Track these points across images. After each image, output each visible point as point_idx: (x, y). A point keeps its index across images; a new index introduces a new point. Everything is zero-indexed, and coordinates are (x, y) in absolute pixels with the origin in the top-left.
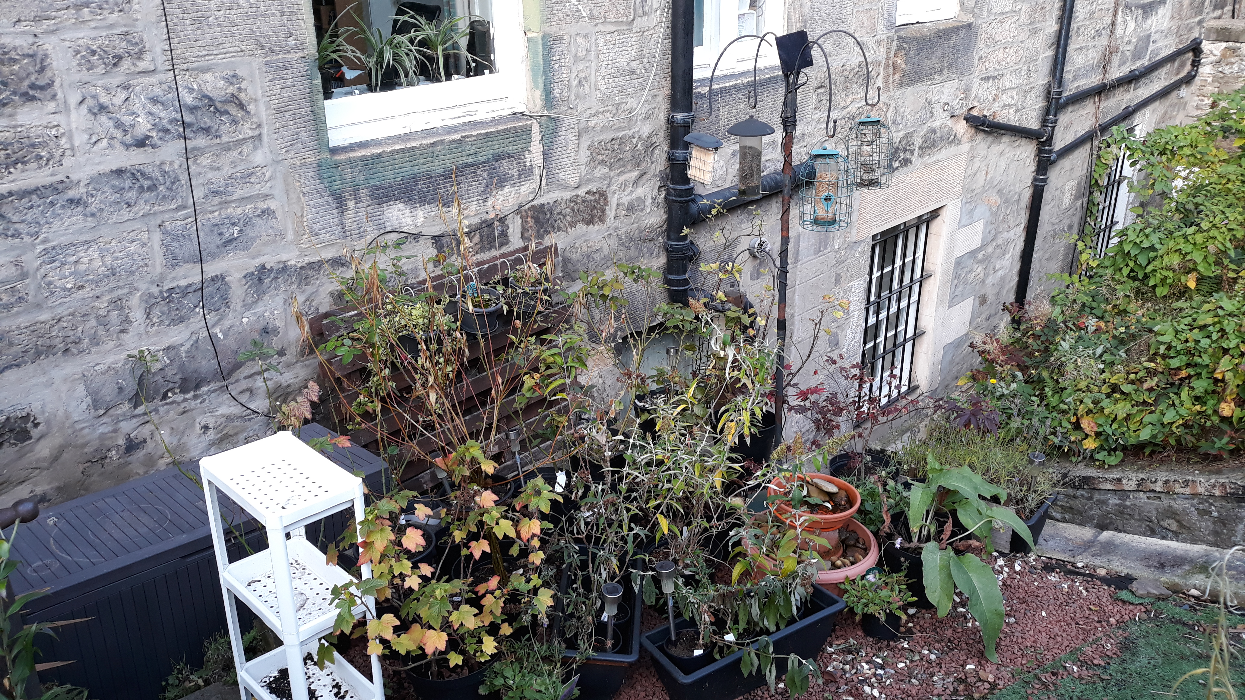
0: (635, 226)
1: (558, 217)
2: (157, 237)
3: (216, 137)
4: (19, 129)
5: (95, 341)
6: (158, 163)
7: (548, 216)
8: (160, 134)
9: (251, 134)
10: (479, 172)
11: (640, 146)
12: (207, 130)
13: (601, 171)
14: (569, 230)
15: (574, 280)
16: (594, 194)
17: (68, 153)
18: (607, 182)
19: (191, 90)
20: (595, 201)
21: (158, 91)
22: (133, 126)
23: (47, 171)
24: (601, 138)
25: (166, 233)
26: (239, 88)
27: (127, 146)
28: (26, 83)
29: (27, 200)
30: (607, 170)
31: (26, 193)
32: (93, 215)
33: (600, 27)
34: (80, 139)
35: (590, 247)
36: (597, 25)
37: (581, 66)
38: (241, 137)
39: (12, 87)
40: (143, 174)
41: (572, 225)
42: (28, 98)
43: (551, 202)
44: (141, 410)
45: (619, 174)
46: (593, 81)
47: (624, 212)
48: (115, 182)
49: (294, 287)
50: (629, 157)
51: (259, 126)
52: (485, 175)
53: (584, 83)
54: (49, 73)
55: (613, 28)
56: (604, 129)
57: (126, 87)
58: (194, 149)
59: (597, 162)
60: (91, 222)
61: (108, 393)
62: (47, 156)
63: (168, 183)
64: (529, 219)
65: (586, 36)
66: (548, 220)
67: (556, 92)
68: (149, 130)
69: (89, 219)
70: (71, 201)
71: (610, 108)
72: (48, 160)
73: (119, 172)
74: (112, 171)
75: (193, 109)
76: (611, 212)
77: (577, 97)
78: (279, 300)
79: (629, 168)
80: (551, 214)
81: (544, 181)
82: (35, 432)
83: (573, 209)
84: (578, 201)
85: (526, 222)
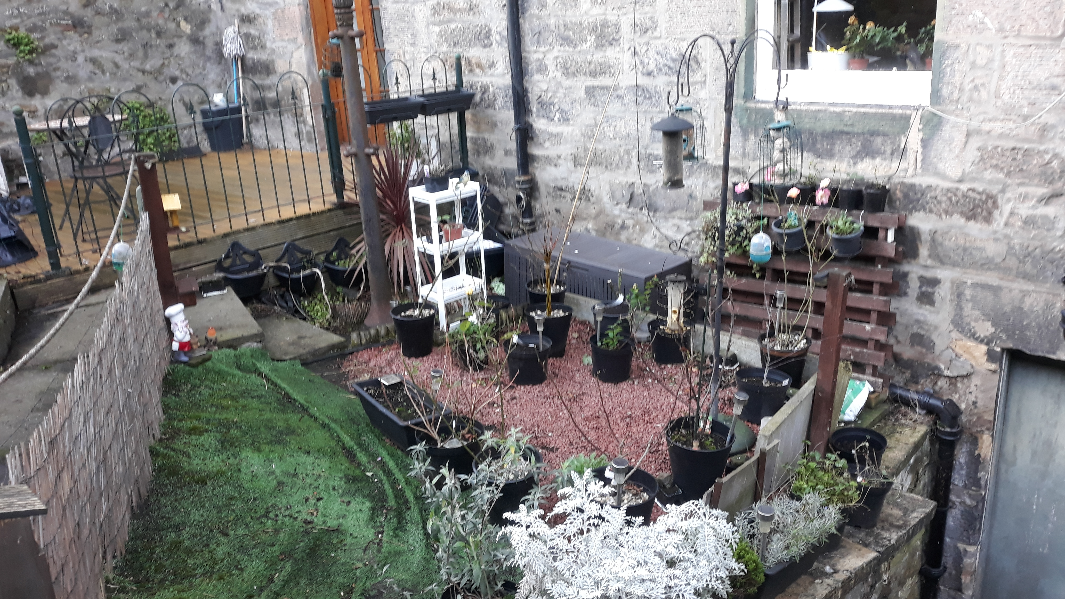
0: (1037, 243)
4: (606, 58)
5: (617, 167)
7: (919, 196)
8: (658, 71)
10: (853, 140)
11: (1055, 164)
13: (989, 175)
14: (944, 216)
15: (942, 263)
16: (979, 193)
17: (621, 73)
18: (1000, 187)
19: (675, 50)
20: (981, 200)
21: (661, 48)
22: (647, 65)
23: (612, 80)
24: (997, 143)
27: (644, 74)
28: (613, 37)
29: (603, 91)
30: (1001, 176)
31: (603, 88)
32: (625, 105)
33: (1011, 40)
34: (626, 66)
35: (970, 241)
36: (1006, 37)
37: (979, 73)
39: (607, 38)
40: (647, 90)
41: (947, 212)
42: (611, 44)
43: (924, 186)
44: (630, 210)
45: (1020, 185)
46: (993, 89)
47: (1020, 223)
48: (635, 91)
49: (710, 176)
50: (1036, 170)
51: (705, 76)
53: (982, 89)
54: (620, 34)
55: (1029, 42)
56: (1001, 136)
57: (648, 44)
59: (989, 165)
60: (623, 108)
61: (618, 195)
62: (613, 72)
64: (898, 192)
65: (989, 47)
66: (919, 199)
67: (945, 92)
68: (654, 68)
70: (618, 96)
71: (1014, 117)
72: (613, 74)
74: (635, 85)
75: (674, 60)
76: (1000, 218)
77: (970, 100)
78: (701, 181)
79: (1036, 181)
80: (922, 195)
81: (919, 164)
82: (591, 199)
83: (950, 199)
84: (958, 194)
85: (894, 194)
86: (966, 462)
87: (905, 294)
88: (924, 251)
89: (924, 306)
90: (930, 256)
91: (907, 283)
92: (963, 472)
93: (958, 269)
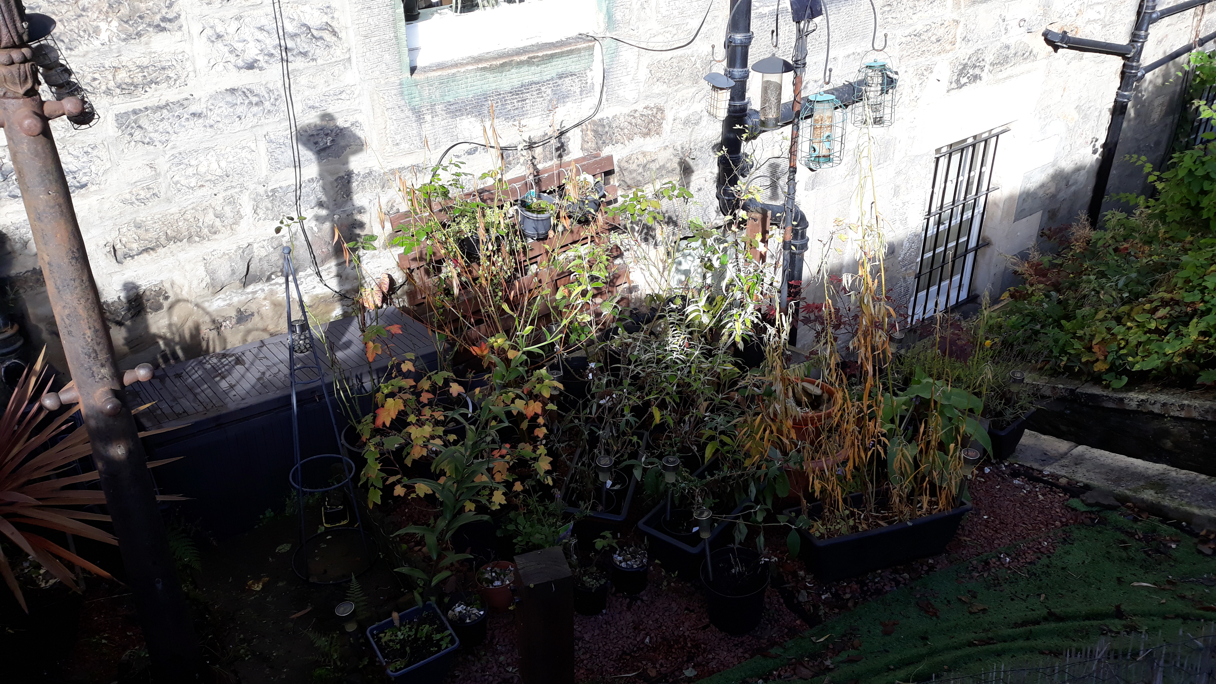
0: (691, 138)
1: (616, 130)
2: (263, 146)
3: (313, 60)
4: (153, 55)
5: (213, 231)
6: (264, 83)
8: (266, 58)
9: (342, 58)
10: (543, 88)
11: (698, 64)
12: (305, 54)
13: (660, 88)
14: (627, 142)
16: (651, 109)
17: (192, 74)
18: (665, 98)
19: (294, 21)
20: (652, 115)
22: (245, 51)
23: (174, 90)
24: (660, 57)
25: (271, 141)
26: (333, 18)
27: (240, 68)
28: (158, 17)
29: (159, 113)
30: (665, 86)
32: (211, 126)
35: (646, 158)
38: (333, 60)
39: (147, 20)
40: (251, 92)
41: (630, 137)
42: (160, 29)
43: (610, 116)
44: (249, 289)
45: (677, 91)
46: (654, 4)
47: (680, 126)
48: (229, 98)
49: (378, 190)
50: (687, 74)
51: (349, 50)
52: (549, 91)
53: (645, 6)
54: (176, 8)
58: (294, 70)
59: (655, 80)
60: (210, 132)
61: (223, 274)
62: (175, 77)
63: (272, 100)
64: (589, 132)
66: (607, 132)
67: (618, 16)
68: (257, 55)
69: (209, 130)
70: (194, 114)
71: (670, 28)
72: (175, 80)
73: (233, 91)
74: (226, 90)
76: (667, 126)
77: (639, 19)
79: (687, 84)
80: (609, 127)
83: (631, 123)
84: (636, 115)
85: (586, 135)
90: (619, 185)
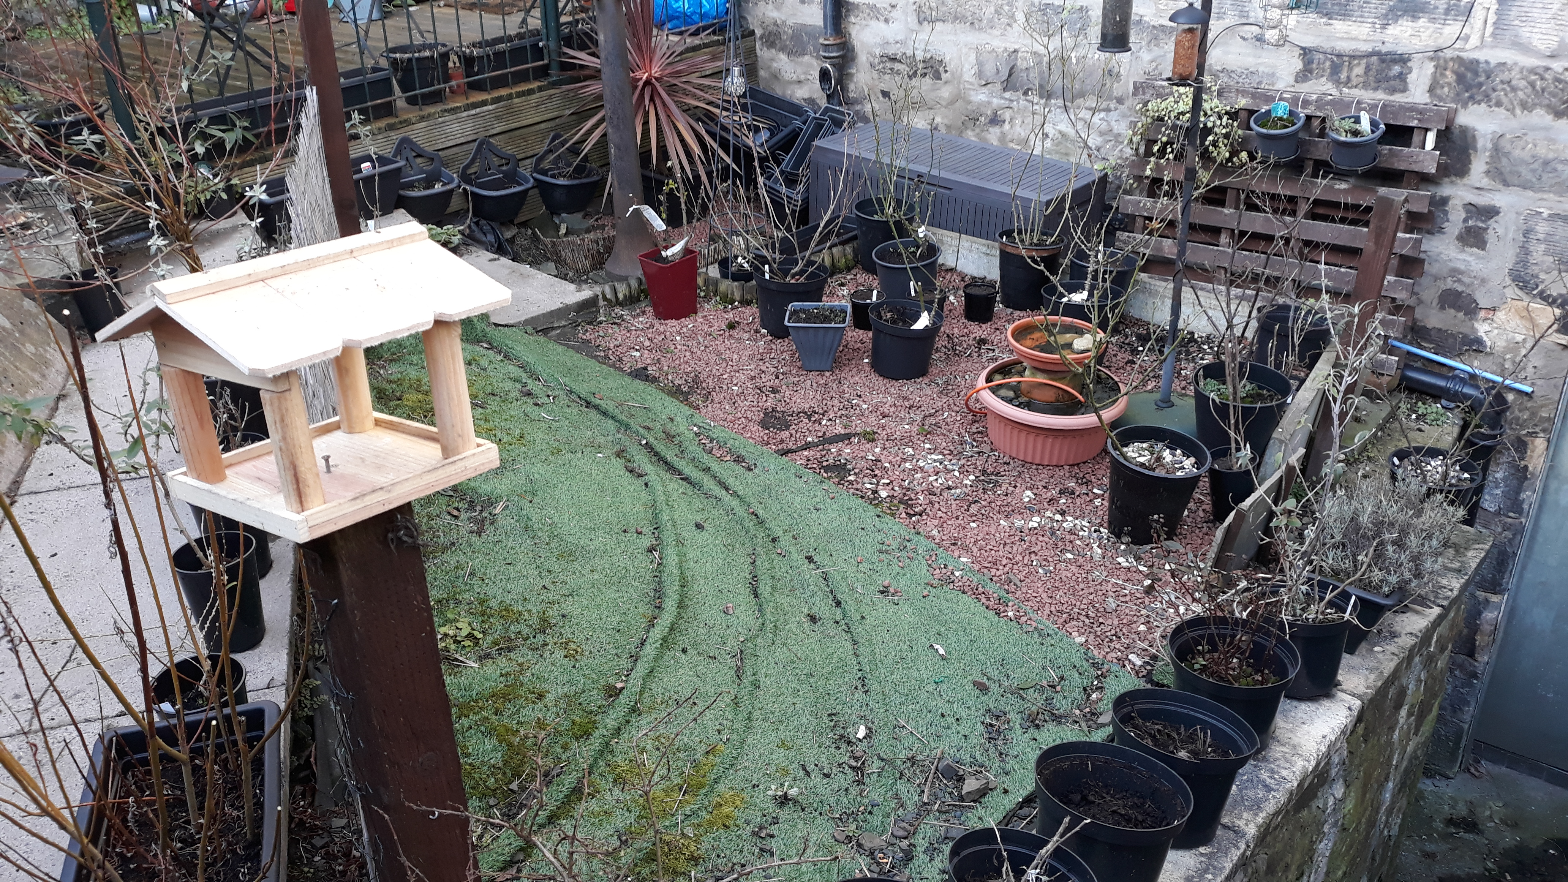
1: (1500, 87)
5: (991, 24)
7: (1482, 79)
14: (1518, 111)
15: (1506, 184)
35: (1556, 150)
41: (1524, 106)
43: (1493, 62)
44: (1007, 95)
49: (1144, 43)
61: (989, 70)
64: (1448, 73)
66: (1481, 85)
80: (1488, 78)
81: (1489, 29)
82: (944, 76)
83: (1532, 85)
84: (1547, 76)
85: (1443, 75)
86: (1505, 479)
87: (1441, 230)
88: (1478, 166)
89: (1467, 249)
90: (1487, 173)
91: (1446, 213)
92: (1499, 492)
93: (1530, 193)
